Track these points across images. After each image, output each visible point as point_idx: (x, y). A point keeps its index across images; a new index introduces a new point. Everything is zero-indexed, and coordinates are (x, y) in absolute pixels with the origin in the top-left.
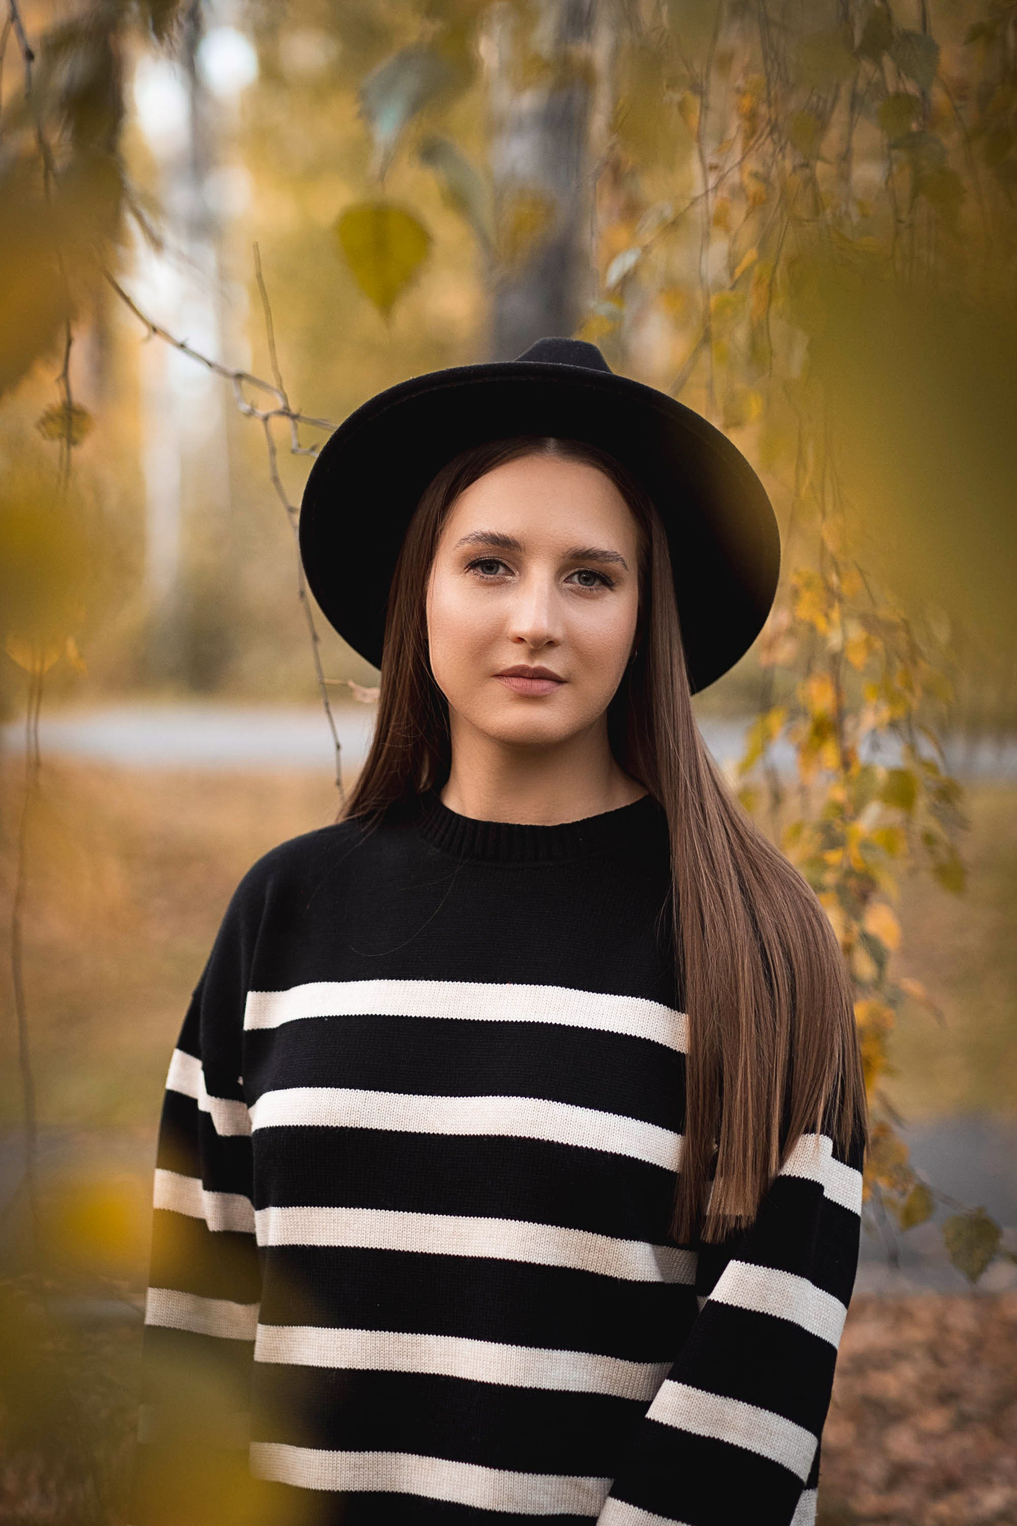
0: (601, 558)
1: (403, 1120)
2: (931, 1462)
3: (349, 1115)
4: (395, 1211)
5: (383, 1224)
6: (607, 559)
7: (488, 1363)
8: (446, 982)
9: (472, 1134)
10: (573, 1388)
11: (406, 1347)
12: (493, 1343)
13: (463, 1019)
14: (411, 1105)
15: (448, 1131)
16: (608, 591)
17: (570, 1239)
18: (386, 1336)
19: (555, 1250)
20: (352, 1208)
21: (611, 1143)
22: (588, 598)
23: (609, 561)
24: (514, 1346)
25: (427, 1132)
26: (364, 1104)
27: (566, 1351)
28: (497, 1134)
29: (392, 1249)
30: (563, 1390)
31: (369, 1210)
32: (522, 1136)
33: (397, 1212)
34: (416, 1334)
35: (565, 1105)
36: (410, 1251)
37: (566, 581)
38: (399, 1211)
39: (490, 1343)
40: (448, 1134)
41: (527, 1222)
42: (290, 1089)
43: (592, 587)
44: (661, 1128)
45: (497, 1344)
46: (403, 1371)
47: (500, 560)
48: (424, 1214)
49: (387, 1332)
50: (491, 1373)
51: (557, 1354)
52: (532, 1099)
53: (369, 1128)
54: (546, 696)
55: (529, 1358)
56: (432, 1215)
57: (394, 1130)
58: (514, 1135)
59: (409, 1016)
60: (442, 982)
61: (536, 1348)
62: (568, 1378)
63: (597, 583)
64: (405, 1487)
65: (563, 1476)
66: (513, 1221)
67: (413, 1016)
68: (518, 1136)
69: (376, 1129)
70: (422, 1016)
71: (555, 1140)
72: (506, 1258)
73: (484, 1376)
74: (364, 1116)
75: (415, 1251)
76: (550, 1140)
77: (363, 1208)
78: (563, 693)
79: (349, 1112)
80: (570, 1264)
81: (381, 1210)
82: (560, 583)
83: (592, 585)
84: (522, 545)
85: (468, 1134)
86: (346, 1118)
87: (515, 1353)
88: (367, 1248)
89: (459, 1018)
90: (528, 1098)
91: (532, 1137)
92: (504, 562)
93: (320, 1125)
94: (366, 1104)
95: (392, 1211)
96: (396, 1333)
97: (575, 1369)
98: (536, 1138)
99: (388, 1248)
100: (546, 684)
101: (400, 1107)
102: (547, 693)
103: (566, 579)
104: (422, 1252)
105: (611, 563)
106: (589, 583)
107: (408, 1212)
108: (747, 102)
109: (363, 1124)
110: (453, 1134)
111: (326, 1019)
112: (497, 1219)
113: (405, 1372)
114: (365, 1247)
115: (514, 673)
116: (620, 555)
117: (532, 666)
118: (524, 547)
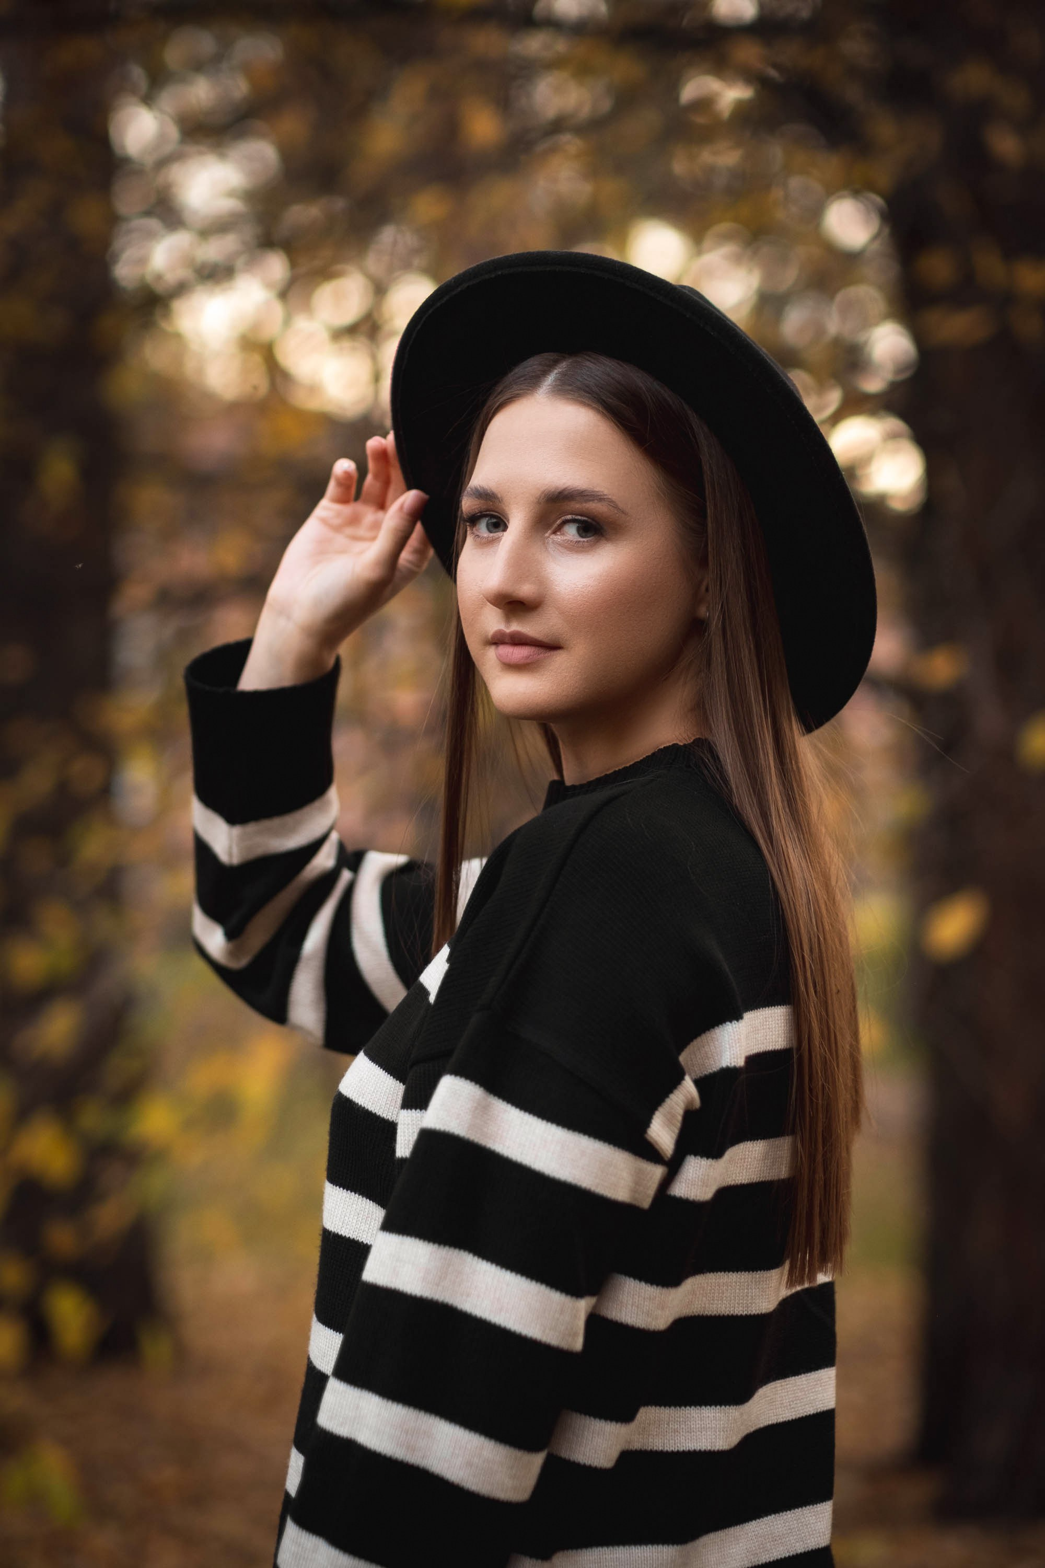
78: (555, 660)
115: (498, 640)
116: (606, 495)
117: (508, 631)
118: (501, 497)
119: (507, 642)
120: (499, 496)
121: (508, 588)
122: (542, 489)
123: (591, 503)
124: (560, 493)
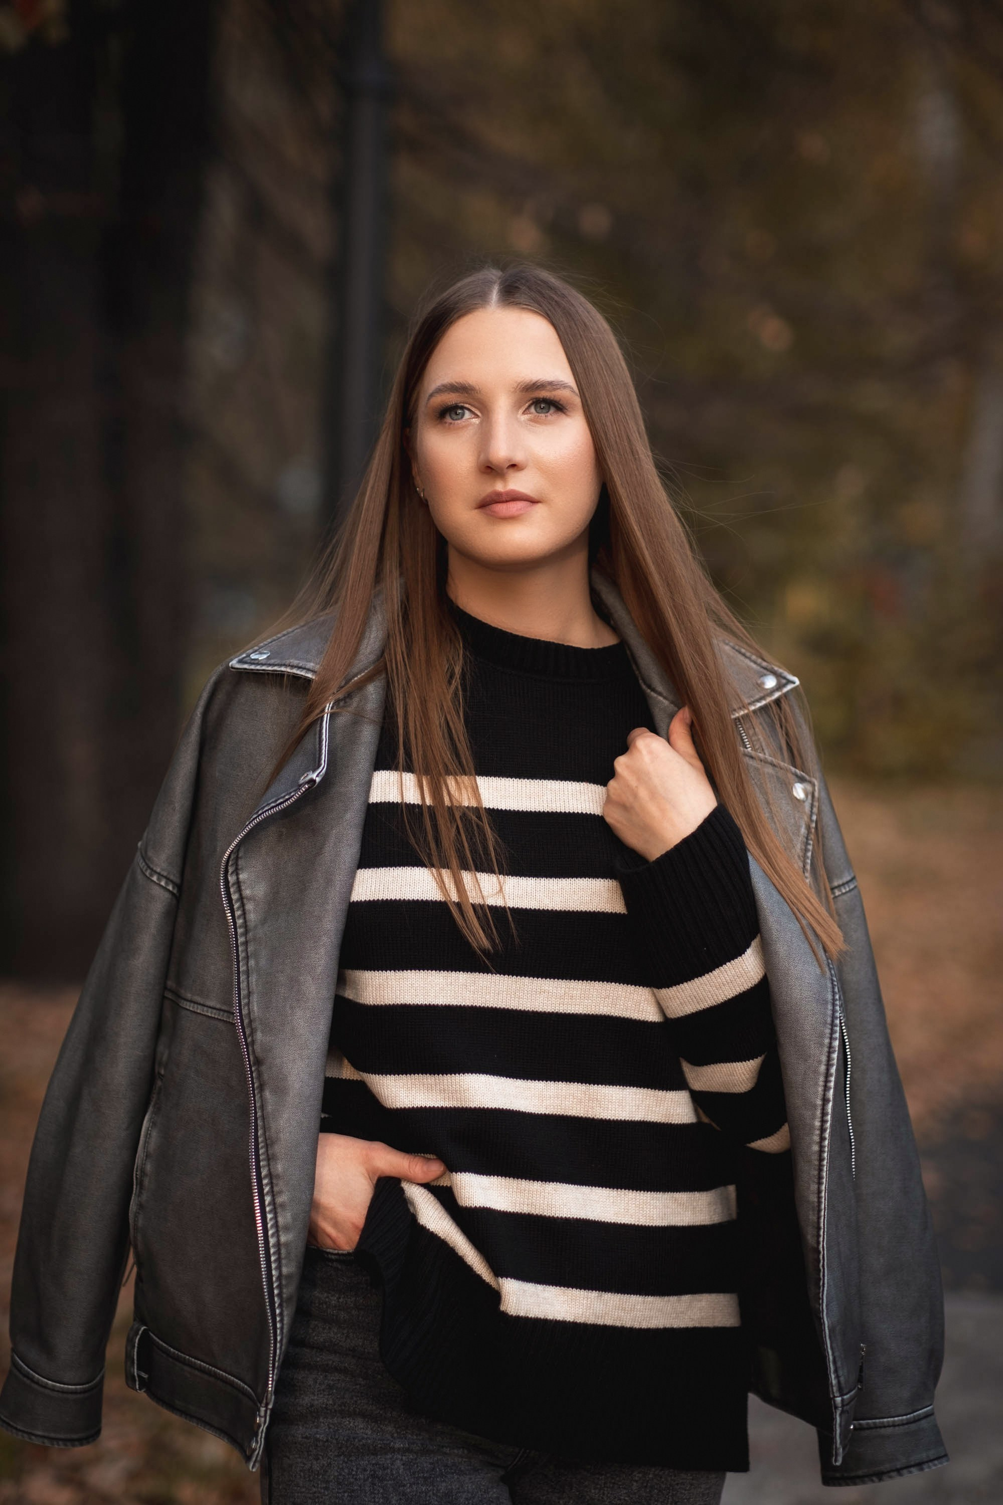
0: (549, 387)
6: (554, 387)
16: (563, 416)
22: (545, 424)
23: (558, 389)
37: (524, 413)
43: (548, 414)
47: (462, 404)
54: (522, 514)
63: (552, 410)
78: (539, 511)
82: (519, 416)
83: (547, 412)
84: (477, 388)
92: (467, 406)
100: (520, 505)
102: (522, 512)
103: (524, 412)
105: (558, 390)
106: (545, 411)
117: (503, 490)
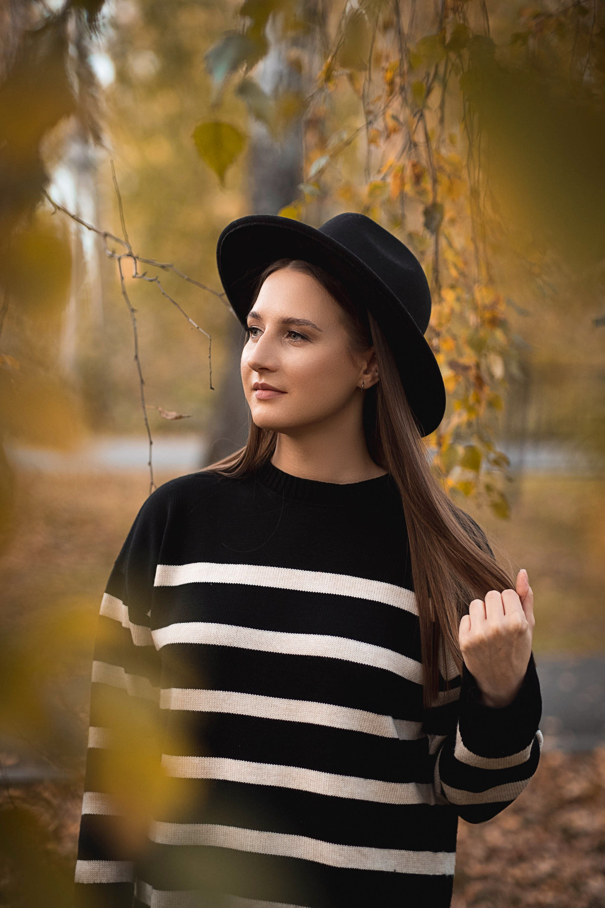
1: (258, 644)
2: (509, 846)
3: (227, 639)
4: (252, 694)
5: (244, 701)
7: (310, 781)
8: (283, 568)
9: (300, 654)
10: (357, 797)
11: (254, 770)
12: (312, 770)
13: (293, 589)
14: (263, 636)
15: (285, 652)
17: (355, 715)
18: (243, 763)
19: (347, 721)
20: (227, 692)
21: (380, 663)
22: (296, 347)
24: (323, 773)
25: (272, 651)
26: (236, 633)
27: (354, 777)
28: (316, 656)
29: (249, 715)
30: (351, 798)
31: (237, 693)
32: (331, 657)
33: (253, 695)
34: (260, 763)
35: (356, 641)
36: (260, 717)
38: (254, 695)
39: (310, 770)
40: (285, 653)
41: (332, 705)
42: (191, 623)
43: (297, 341)
44: (405, 657)
45: (314, 771)
46: (251, 783)
48: (269, 697)
49: (244, 761)
50: (311, 787)
51: (347, 778)
52: (337, 637)
53: (239, 647)
55: (331, 780)
56: (273, 698)
57: (253, 649)
58: (326, 657)
59: (261, 586)
60: (280, 568)
61: (335, 774)
62: (355, 792)
63: (301, 339)
64: (248, 848)
65: (352, 846)
66: (324, 704)
67: (264, 586)
68: (329, 657)
69: (243, 648)
70: (269, 586)
71: (350, 660)
72: (320, 724)
73: (307, 788)
74: (236, 641)
75: (262, 717)
76: (347, 660)
77: (233, 692)
79: (228, 638)
80: (354, 728)
81: (243, 693)
85: (297, 654)
86: (226, 641)
87: (324, 777)
88: (235, 714)
89: (290, 589)
90: (334, 637)
91: (337, 658)
93: (211, 644)
94: (237, 634)
95: (250, 694)
96: (249, 762)
97: (358, 787)
98: (339, 658)
99: (247, 714)
101: (257, 637)
104: (266, 718)
106: (295, 338)
107: (259, 695)
108: (389, 75)
109: (236, 645)
110: (287, 653)
111: (211, 584)
112: (315, 702)
113: (252, 784)
114: (234, 713)
115: (256, 388)
116: (311, 322)
117: (260, 383)
118: (262, 317)
119: (260, 388)
120: (261, 317)
121: (259, 362)
122: (281, 316)
123: (303, 326)
124: (288, 319)
